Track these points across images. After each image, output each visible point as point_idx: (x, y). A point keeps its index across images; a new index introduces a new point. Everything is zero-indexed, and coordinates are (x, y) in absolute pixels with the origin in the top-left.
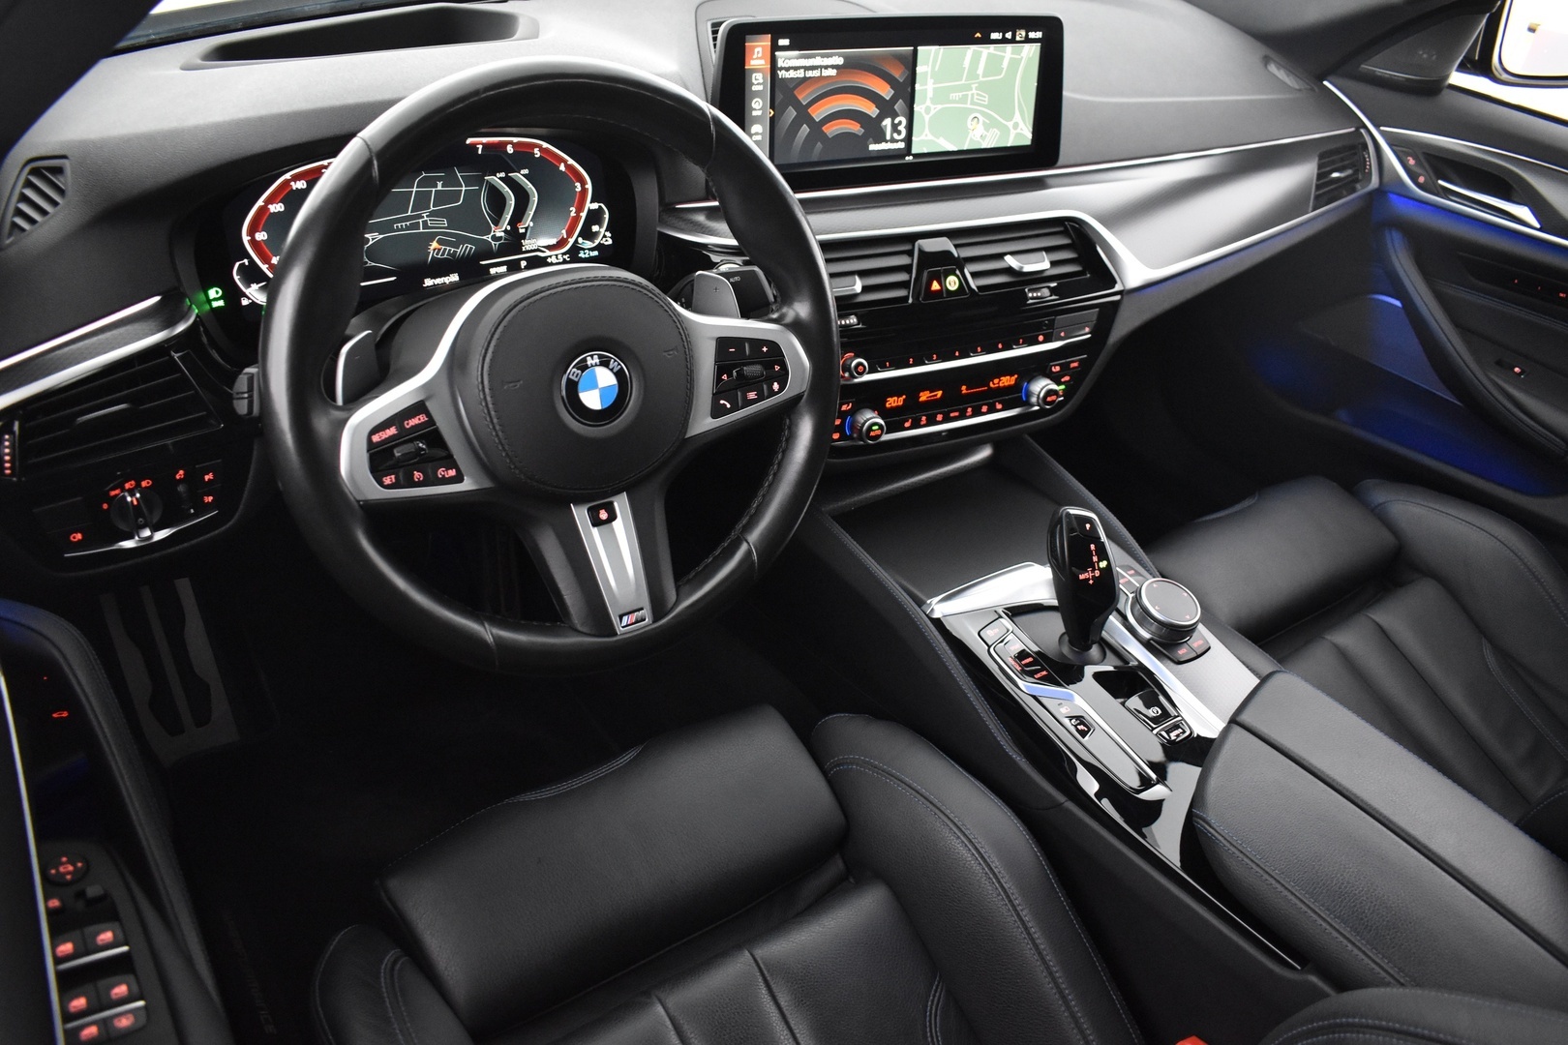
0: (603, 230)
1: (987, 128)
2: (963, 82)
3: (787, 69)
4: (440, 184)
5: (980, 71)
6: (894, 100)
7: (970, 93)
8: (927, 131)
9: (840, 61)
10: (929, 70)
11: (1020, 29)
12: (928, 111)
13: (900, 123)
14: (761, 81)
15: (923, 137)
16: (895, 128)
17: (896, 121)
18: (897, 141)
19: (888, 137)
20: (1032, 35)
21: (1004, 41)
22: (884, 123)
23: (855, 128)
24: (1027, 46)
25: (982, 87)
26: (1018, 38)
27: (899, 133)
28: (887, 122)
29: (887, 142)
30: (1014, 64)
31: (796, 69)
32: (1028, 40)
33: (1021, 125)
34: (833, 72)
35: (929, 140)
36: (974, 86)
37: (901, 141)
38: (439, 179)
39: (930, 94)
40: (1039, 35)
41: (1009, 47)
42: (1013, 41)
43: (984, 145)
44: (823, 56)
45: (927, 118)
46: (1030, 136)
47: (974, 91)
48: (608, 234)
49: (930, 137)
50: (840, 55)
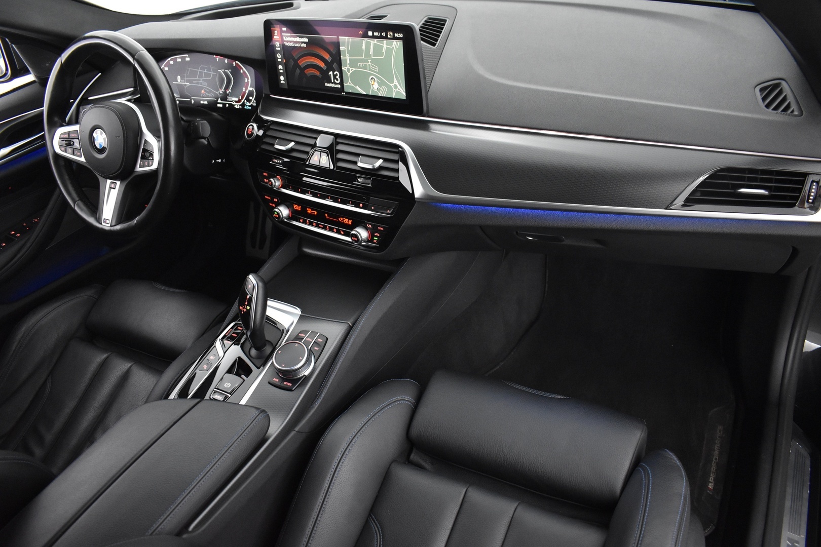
0: (253, 99)
1: (379, 84)
2: (363, 58)
3: (288, 42)
4: (206, 70)
5: (371, 53)
6: (332, 62)
7: (368, 64)
8: (350, 81)
9: (306, 40)
10: (346, 49)
11: (389, 31)
12: (348, 70)
13: (337, 75)
14: (279, 46)
15: (348, 84)
16: (335, 76)
17: (335, 73)
18: (337, 84)
19: (333, 81)
20: (397, 35)
21: (381, 37)
22: (330, 73)
23: (318, 73)
24: (395, 42)
25: (373, 61)
26: (389, 37)
27: (337, 80)
28: (331, 73)
29: (332, 83)
30: (389, 51)
31: (291, 42)
32: (394, 38)
33: (399, 87)
34: (305, 45)
35: (351, 86)
36: (369, 61)
37: (339, 84)
38: (206, 68)
39: (348, 62)
40: (401, 35)
41: (385, 41)
42: (386, 38)
43: (380, 94)
44: (300, 37)
45: (349, 74)
46: (405, 94)
47: (370, 64)
48: (255, 101)
49: (352, 85)
50: (306, 37)
